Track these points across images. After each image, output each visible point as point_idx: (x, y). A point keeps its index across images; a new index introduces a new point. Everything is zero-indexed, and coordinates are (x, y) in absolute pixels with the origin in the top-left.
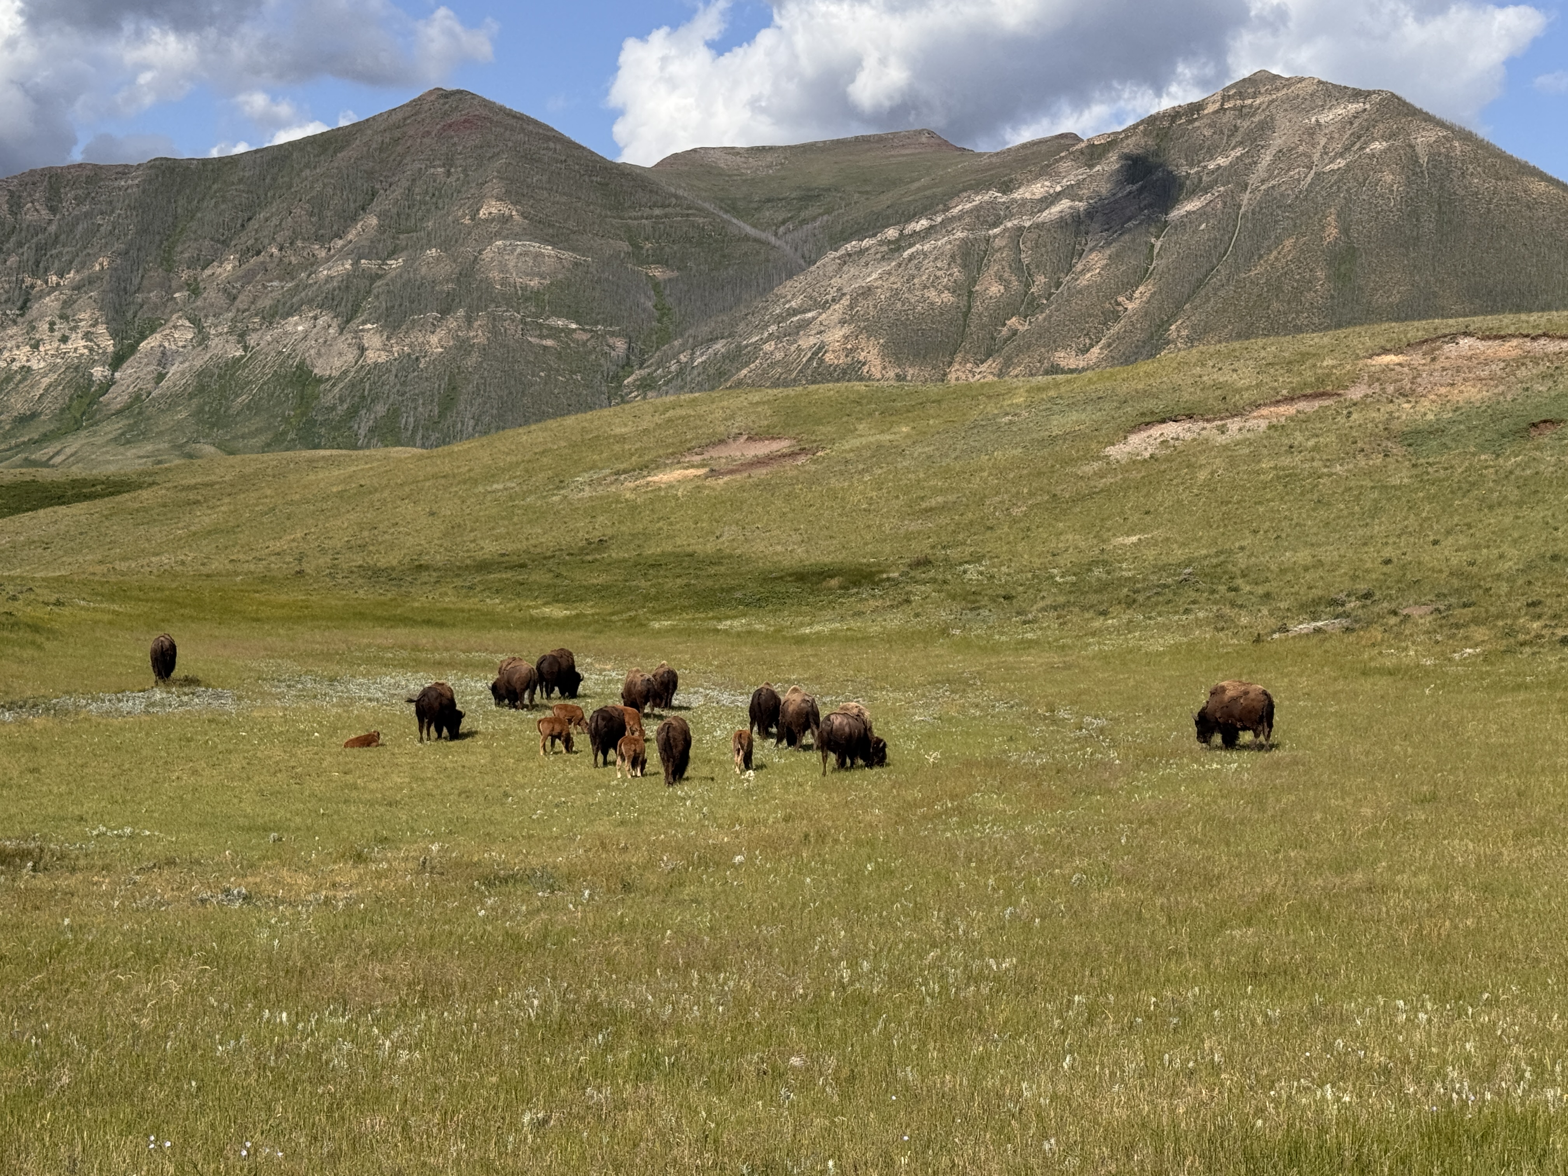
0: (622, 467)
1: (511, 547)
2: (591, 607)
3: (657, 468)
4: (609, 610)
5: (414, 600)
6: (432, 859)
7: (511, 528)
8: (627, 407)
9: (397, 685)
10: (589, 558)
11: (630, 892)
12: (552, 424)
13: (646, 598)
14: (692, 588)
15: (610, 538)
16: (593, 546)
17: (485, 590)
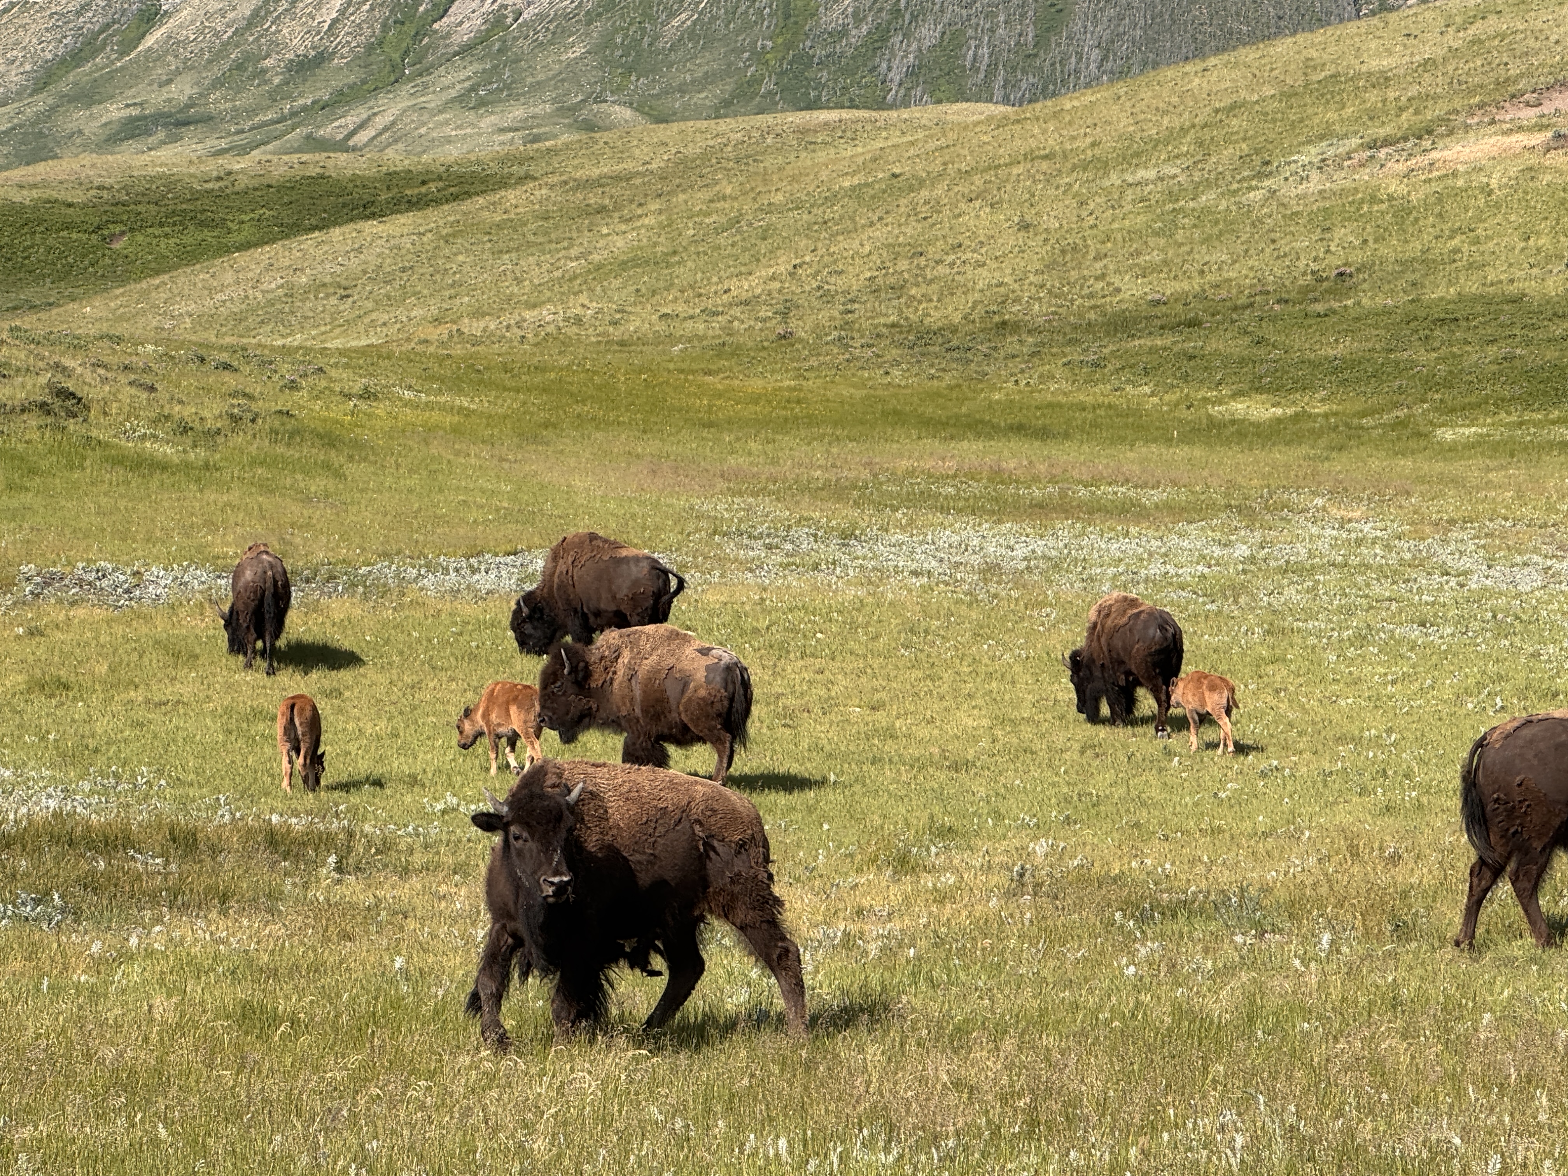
0: (1382, 132)
1: (1171, 288)
2: (1322, 400)
3: (1451, 133)
4: (1358, 406)
5: (993, 388)
6: (1035, 868)
7: (1171, 252)
8: (1393, 17)
9: (964, 546)
10: (1319, 307)
11: (1409, 940)
12: (1248, 54)
13: (1429, 383)
14: (1517, 363)
15: (1358, 270)
16: (1325, 284)
17: (1123, 368)
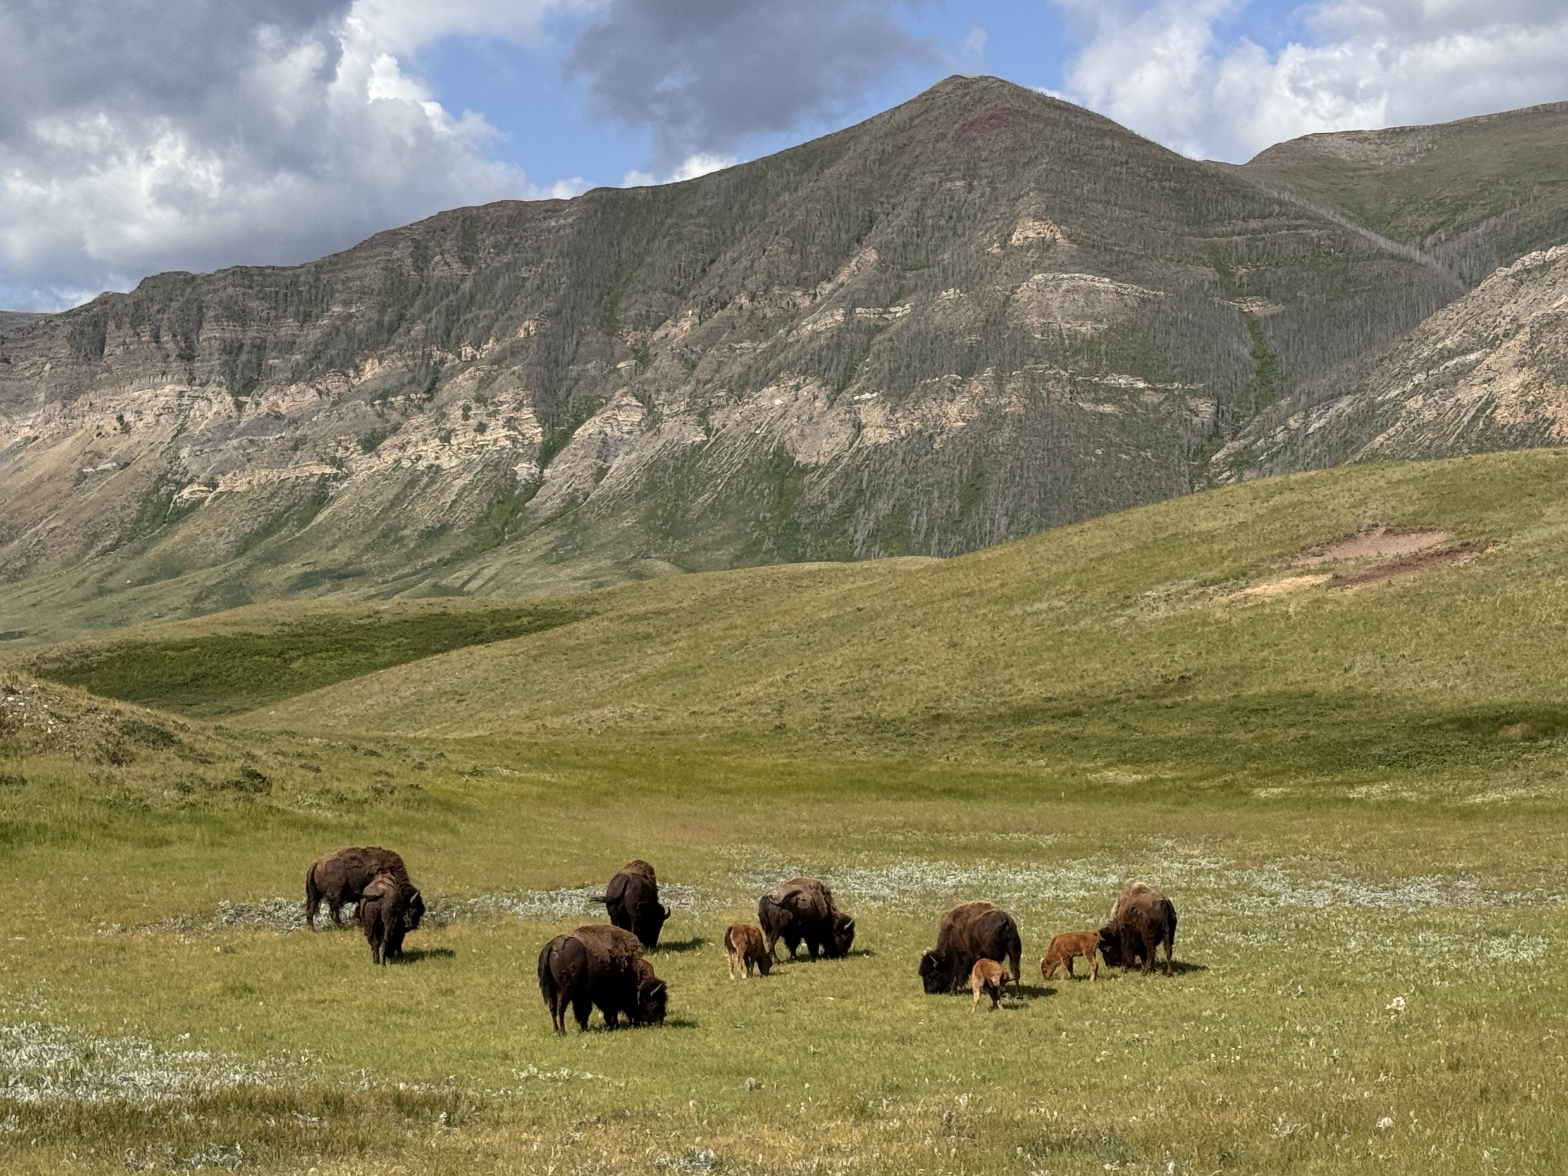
0: (1210, 575)
1: (1060, 688)
2: (1170, 769)
3: (1259, 575)
4: (1197, 772)
5: (931, 762)
6: (959, 1115)
7: (1059, 662)
8: (1215, 492)
9: (909, 878)
10: (1167, 702)
11: (1231, 1167)
12: (1113, 519)
13: (1248, 756)
14: (1311, 740)
15: (1195, 675)
16: (1172, 685)
17: (1025, 747)
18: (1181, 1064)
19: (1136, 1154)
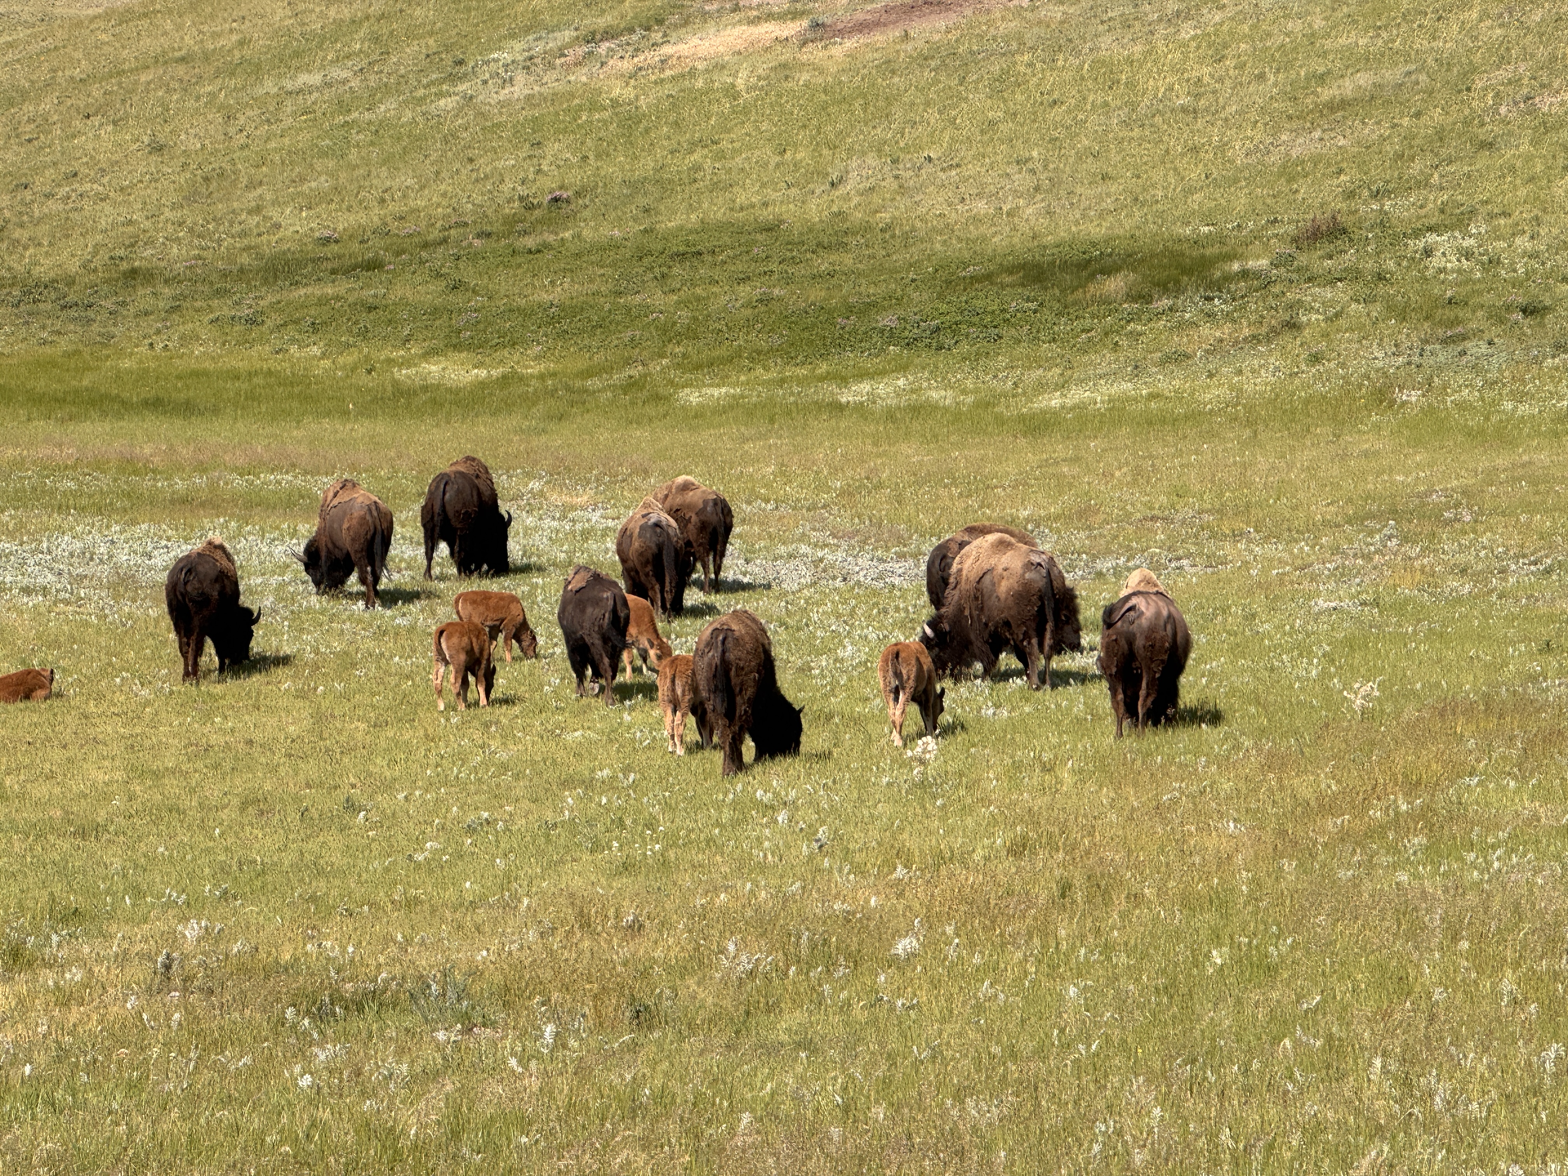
0: (602, 22)
1: (344, 222)
2: (537, 358)
3: (686, 22)
4: (581, 364)
5: (121, 353)
6: (185, 957)
7: (343, 176)
9: (88, 555)
10: (530, 242)
11: (650, 1028)
13: (669, 334)
14: (775, 306)
15: (578, 194)
16: (537, 213)
17: (285, 325)
18: (562, 861)
19: (489, 1011)
